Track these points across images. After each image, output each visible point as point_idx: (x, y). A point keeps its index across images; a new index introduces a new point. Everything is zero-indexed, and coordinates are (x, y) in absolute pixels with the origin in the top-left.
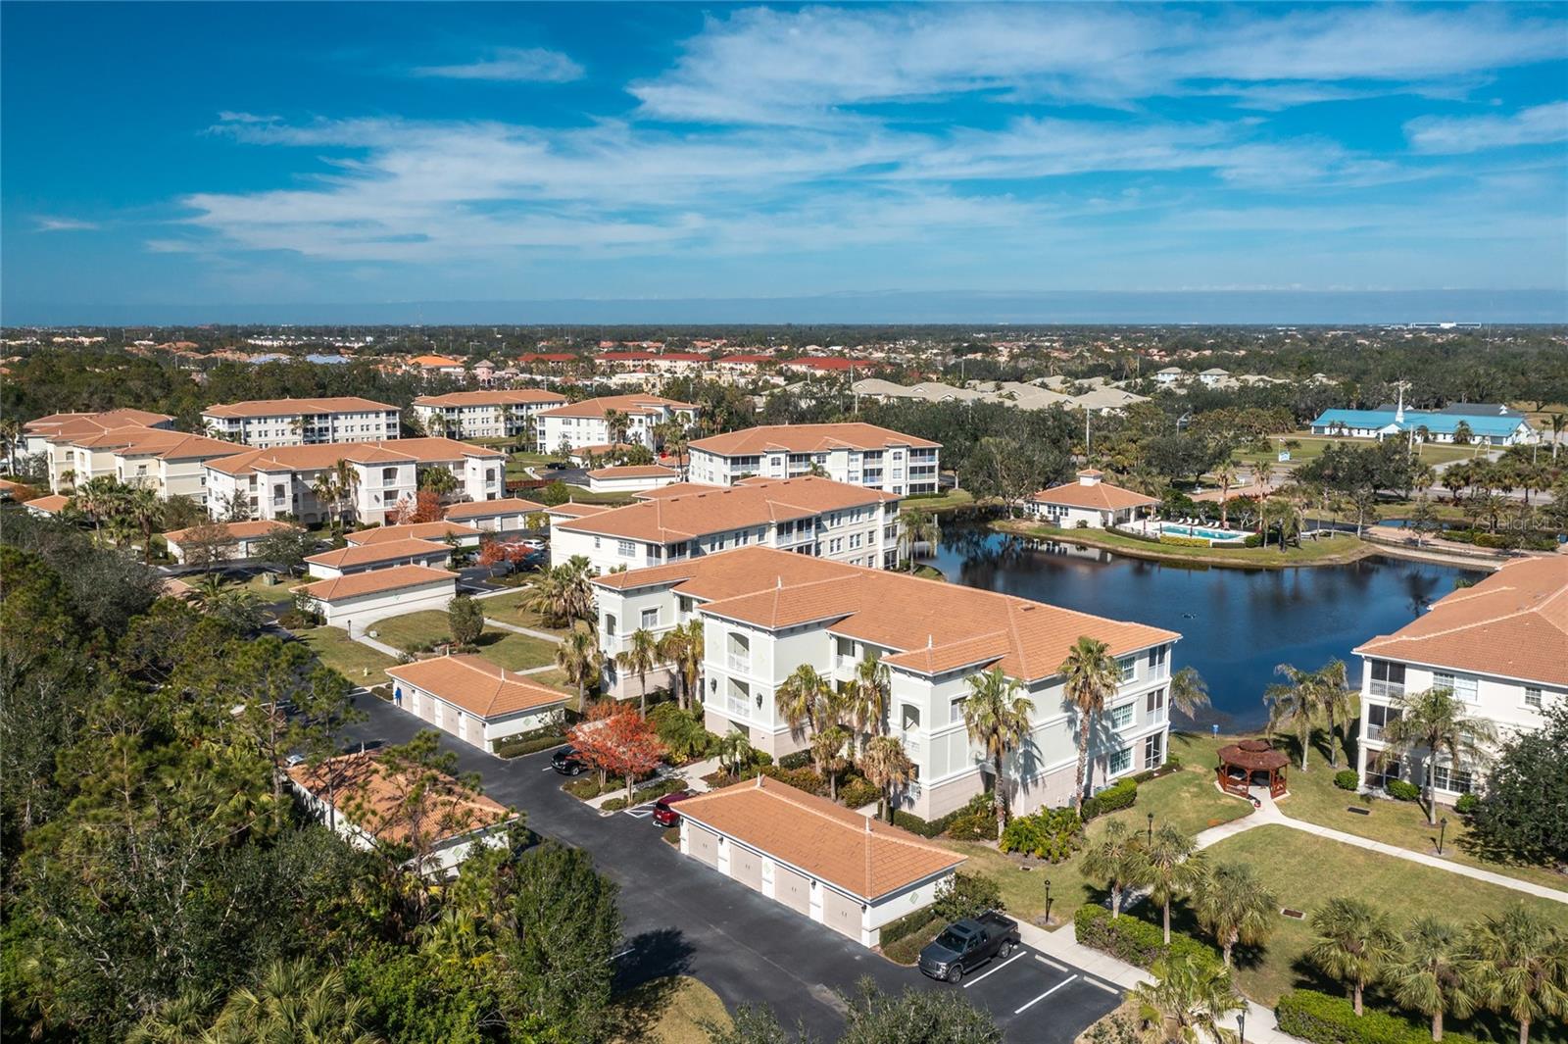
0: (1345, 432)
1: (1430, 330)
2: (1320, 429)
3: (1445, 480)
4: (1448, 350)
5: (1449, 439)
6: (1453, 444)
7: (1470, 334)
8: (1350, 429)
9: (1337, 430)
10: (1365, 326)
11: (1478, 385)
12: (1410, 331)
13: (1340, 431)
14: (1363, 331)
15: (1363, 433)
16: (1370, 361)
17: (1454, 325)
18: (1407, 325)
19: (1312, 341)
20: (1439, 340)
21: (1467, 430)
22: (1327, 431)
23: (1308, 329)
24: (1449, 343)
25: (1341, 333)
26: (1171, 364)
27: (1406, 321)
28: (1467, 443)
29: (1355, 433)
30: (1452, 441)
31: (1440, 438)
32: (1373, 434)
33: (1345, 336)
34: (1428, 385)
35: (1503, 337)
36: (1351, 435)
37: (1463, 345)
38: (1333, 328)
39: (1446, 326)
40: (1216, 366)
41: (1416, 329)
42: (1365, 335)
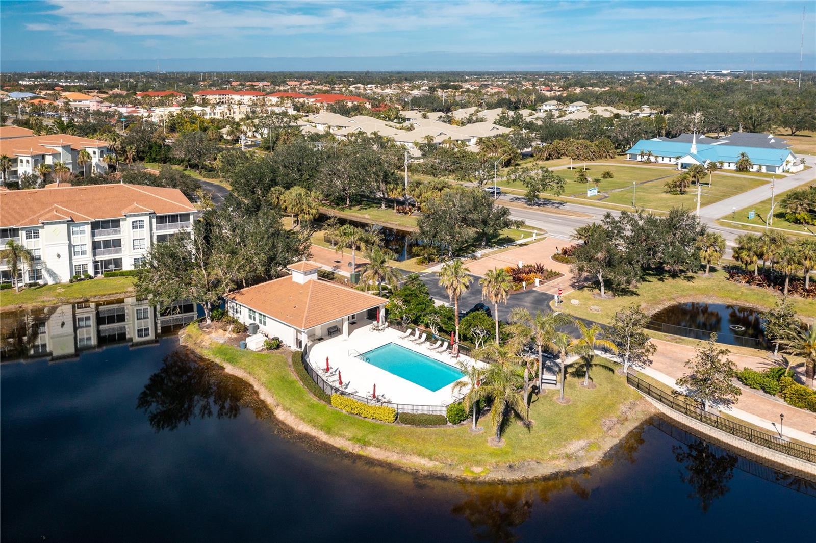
0: (652, 159)
1: (717, 75)
2: (634, 156)
3: (736, 252)
4: (728, 88)
5: (733, 167)
6: (737, 171)
7: (738, 77)
8: (656, 157)
9: (646, 157)
10: (682, 72)
11: (751, 118)
12: (706, 75)
13: (648, 159)
14: (680, 76)
15: (666, 160)
16: (679, 96)
17: (729, 71)
18: (704, 72)
19: (650, 81)
20: (722, 81)
21: (747, 160)
22: (639, 158)
23: (651, 74)
24: (729, 83)
25: (668, 76)
26: (552, 99)
27: (703, 69)
28: (747, 171)
29: (660, 159)
30: (735, 168)
31: (726, 166)
32: (673, 161)
33: (670, 78)
34: (716, 118)
35: (757, 78)
36: (657, 162)
37: (735, 84)
38: (665, 73)
39: (725, 72)
40: (580, 100)
41: (709, 74)
42: (681, 78)
